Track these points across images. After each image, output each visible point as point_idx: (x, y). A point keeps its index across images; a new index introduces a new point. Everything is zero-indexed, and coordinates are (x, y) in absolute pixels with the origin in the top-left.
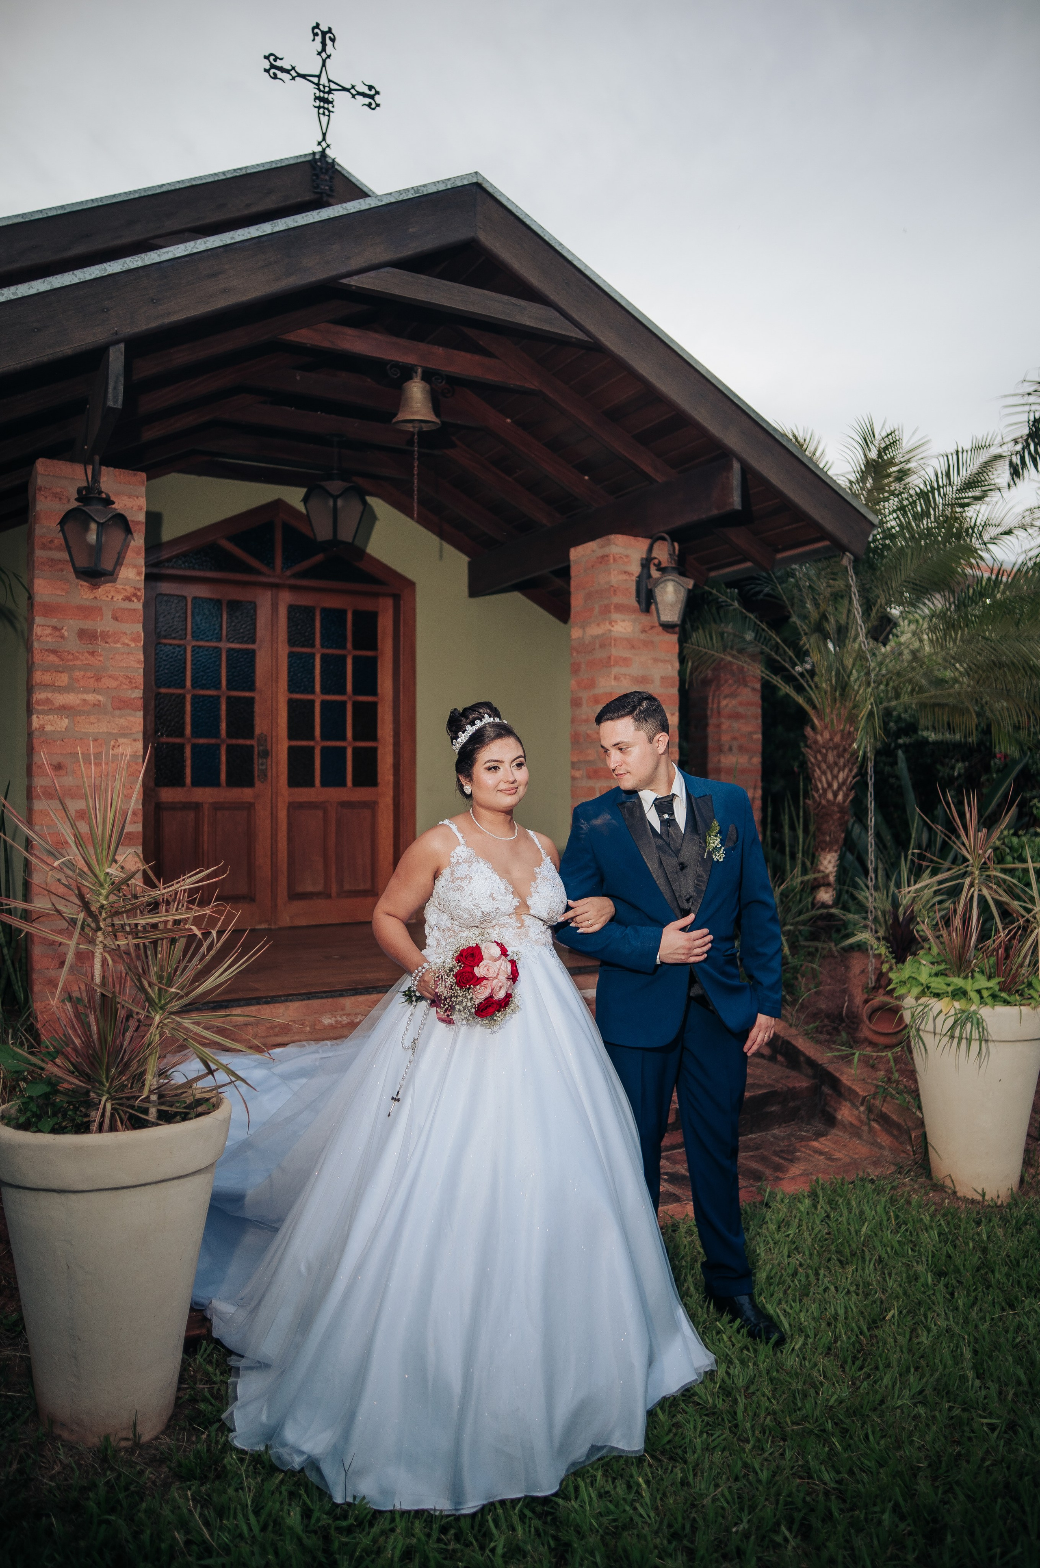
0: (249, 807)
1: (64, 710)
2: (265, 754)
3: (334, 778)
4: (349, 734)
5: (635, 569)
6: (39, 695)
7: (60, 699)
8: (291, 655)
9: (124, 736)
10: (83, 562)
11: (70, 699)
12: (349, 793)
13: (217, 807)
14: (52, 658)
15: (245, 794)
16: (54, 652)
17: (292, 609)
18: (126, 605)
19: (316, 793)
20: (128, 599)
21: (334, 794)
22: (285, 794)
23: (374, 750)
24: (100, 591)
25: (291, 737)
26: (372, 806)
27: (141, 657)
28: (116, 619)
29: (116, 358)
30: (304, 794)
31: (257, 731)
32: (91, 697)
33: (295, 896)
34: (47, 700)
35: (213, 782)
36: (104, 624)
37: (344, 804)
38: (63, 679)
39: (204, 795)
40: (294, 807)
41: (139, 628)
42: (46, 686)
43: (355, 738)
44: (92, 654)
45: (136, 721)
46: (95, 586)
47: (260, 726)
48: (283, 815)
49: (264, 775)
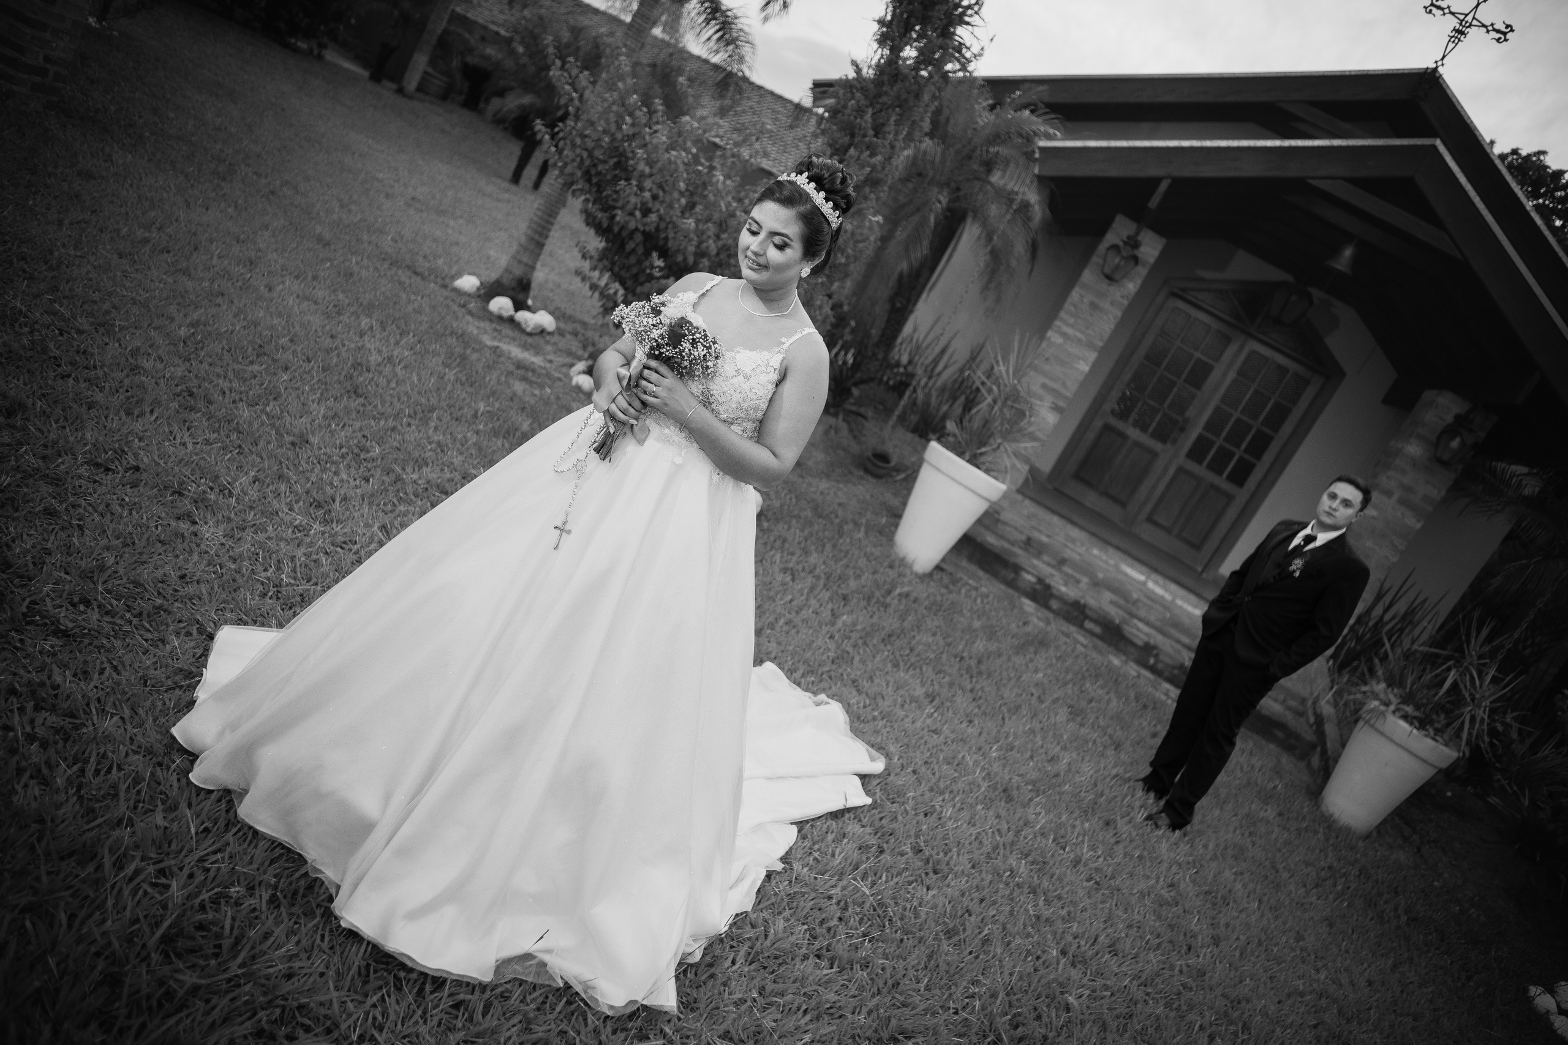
0: (1154, 455)
1: (1064, 335)
2: (1182, 429)
3: (1217, 467)
4: (1244, 446)
5: (1449, 419)
6: (1057, 323)
7: (1066, 329)
8: (1235, 381)
9: (1083, 360)
10: (1107, 270)
11: (1070, 331)
12: (1221, 482)
13: (1137, 444)
14: (1072, 309)
15: (1158, 446)
16: (1075, 306)
17: (1253, 352)
18: (1121, 300)
19: (1200, 470)
20: (1122, 297)
21: (1211, 477)
22: (1181, 460)
23: (1253, 466)
24: (1112, 289)
25: (1205, 428)
26: (1230, 498)
27: (1112, 327)
28: (1112, 303)
29: (1164, 186)
30: (1192, 466)
31: (1187, 414)
32: (1079, 335)
33: (1150, 520)
34: (1059, 327)
35: (1144, 429)
36: (1105, 305)
37: (1213, 487)
38: (1071, 320)
39: (1134, 433)
40: (1181, 470)
41: (1119, 314)
42: (1063, 321)
43: (1245, 451)
44: (1091, 315)
45: (1092, 356)
46: (1110, 285)
47: (1190, 413)
48: (1172, 471)
49: (1175, 441)
